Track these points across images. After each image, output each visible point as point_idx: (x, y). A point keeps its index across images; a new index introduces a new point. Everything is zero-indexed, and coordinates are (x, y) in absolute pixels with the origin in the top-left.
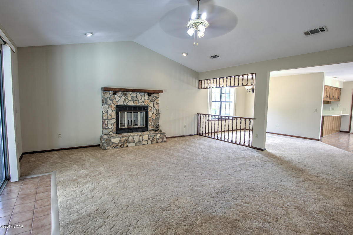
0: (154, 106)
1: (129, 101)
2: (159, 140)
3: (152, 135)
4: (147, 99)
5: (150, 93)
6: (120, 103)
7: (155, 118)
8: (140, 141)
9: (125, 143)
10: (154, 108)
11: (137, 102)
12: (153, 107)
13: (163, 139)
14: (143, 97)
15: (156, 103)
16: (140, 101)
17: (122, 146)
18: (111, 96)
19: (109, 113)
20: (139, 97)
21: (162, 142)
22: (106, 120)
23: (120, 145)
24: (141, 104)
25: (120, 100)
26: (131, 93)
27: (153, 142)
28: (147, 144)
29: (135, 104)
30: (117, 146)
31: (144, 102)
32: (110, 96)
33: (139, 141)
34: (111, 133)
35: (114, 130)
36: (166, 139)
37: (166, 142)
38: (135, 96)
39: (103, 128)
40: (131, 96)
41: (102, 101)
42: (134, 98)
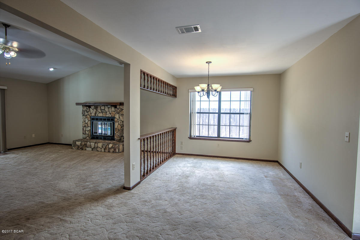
0: (119, 117)
1: (99, 112)
2: (111, 150)
3: (104, 144)
4: (114, 111)
5: (115, 105)
6: (93, 115)
7: (121, 129)
8: (96, 147)
9: (84, 147)
10: (120, 120)
11: (105, 113)
12: (118, 118)
13: (115, 150)
14: (110, 109)
15: (121, 114)
16: (108, 113)
17: (82, 149)
18: (87, 109)
20: (107, 109)
21: (113, 152)
22: (84, 128)
23: (81, 147)
24: (108, 115)
25: (93, 112)
27: (105, 150)
28: (101, 151)
29: (104, 116)
30: (79, 147)
31: (110, 114)
33: (94, 147)
34: (88, 138)
35: (89, 136)
36: (119, 150)
37: (118, 153)
38: (104, 108)
39: (83, 133)
40: (101, 109)
41: (82, 113)
42: (103, 111)
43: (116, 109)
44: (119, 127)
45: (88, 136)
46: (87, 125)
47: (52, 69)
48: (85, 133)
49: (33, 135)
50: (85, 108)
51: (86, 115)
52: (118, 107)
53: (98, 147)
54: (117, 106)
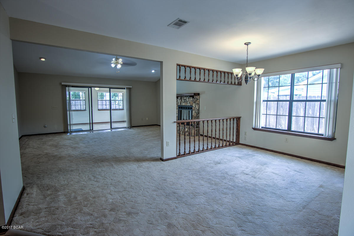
4: (192, 101)
6: (179, 104)
10: (196, 108)
11: (187, 103)
15: (197, 104)
20: (187, 99)
21: (188, 135)
26: (184, 96)
31: (190, 103)
36: (192, 134)
42: (185, 101)
43: (193, 99)
44: (196, 115)
47: (153, 71)
49: (147, 118)
54: (194, 96)
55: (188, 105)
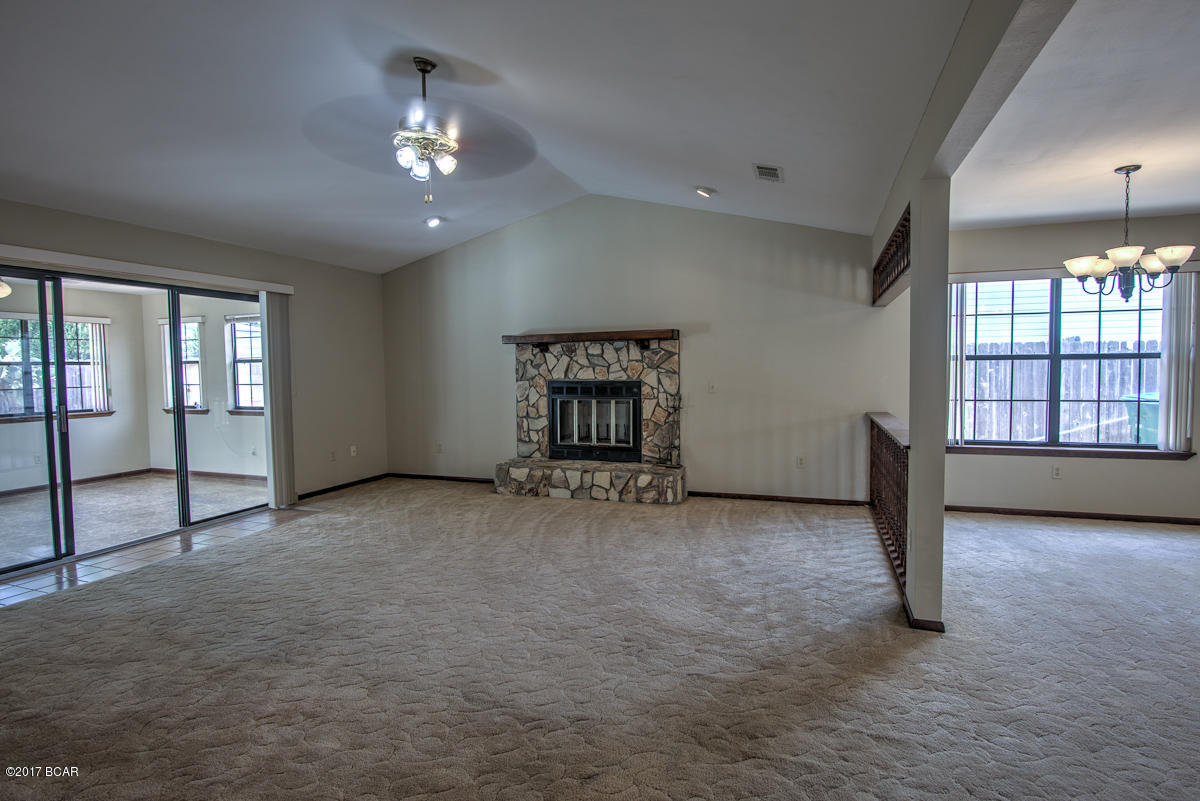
0: (659, 382)
1: (582, 367)
2: (646, 495)
3: (620, 474)
4: (637, 361)
5: (643, 341)
6: (558, 375)
7: (666, 423)
8: (587, 484)
9: (542, 485)
10: (662, 390)
11: (605, 369)
12: (655, 385)
13: (662, 493)
14: (623, 354)
15: (668, 371)
16: (615, 367)
17: (534, 492)
18: (535, 356)
19: (531, 403)
20: (610, 354)
21: (656, 502)
22: (525, 420)
23: (529, 487)
24: (616, 375)
25: (557, 366)
26: (587, 343)
27: (623, 497)
28: (608, 499)
29: (600, 378)
30: (522, 488)
31: (625, 370)
32: (532, 358)
33: (581, 487)
34: (537, 455)
35: (543, 448)
36: (675, 495)
37: (672, 504)
38: (599, 352)
39: (520, 440)
40: (588, 354)
41: (517, 370)
42: (595, 360)
43: (647, 353)
44: (661, 415)
45: (539, 449)
46: (534, 410)
47: (434, 223)
48: (527, 439)
49: (353, 448)
50: (528, 355)
51: (533, 378)
52: (652, 347)
53: (593, 485)
54: (652, 342)
55: (612, 377)
